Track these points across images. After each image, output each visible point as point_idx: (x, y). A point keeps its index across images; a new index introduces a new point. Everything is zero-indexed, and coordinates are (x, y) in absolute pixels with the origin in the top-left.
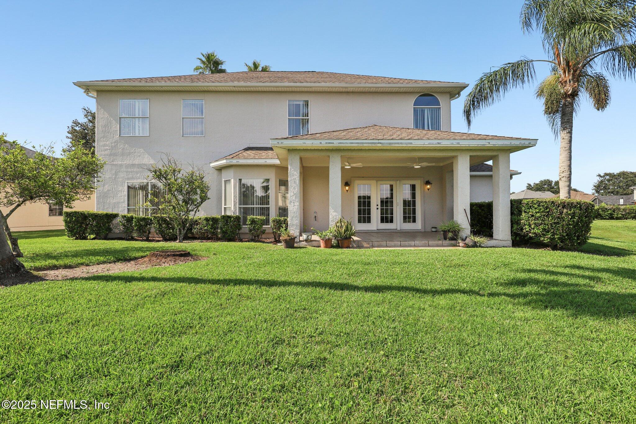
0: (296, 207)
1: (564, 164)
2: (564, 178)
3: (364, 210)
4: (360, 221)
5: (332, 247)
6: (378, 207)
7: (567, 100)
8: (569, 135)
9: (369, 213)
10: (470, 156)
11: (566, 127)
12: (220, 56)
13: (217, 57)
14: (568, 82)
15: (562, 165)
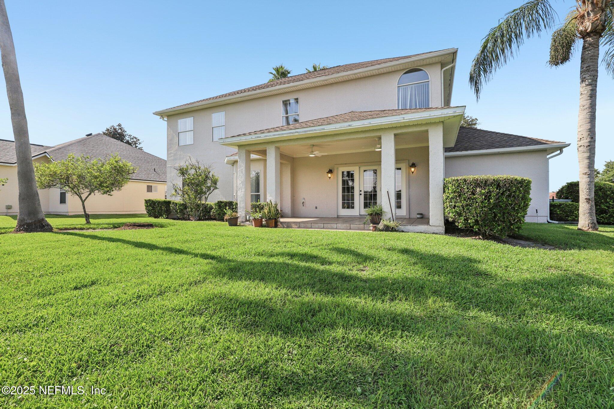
0: (243, 193)
1: (581, 129)
2: (582, 147)
3: (348, 196)
4: (343, 207)
5: (262, 226)
6: (361, 193)
7: (587, 41)
8: (589, 88)
9: (353, 199)
10: (395, 135)
11: (585, 78)
12: (287, 67)
13: (285, 68)
14: (586, 16)
15: (580, 130)
